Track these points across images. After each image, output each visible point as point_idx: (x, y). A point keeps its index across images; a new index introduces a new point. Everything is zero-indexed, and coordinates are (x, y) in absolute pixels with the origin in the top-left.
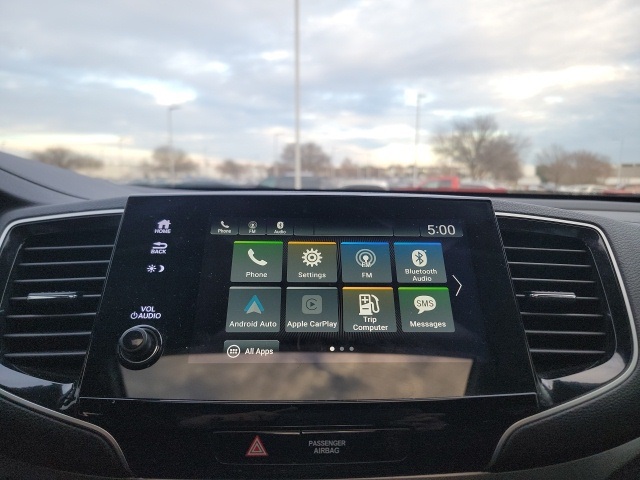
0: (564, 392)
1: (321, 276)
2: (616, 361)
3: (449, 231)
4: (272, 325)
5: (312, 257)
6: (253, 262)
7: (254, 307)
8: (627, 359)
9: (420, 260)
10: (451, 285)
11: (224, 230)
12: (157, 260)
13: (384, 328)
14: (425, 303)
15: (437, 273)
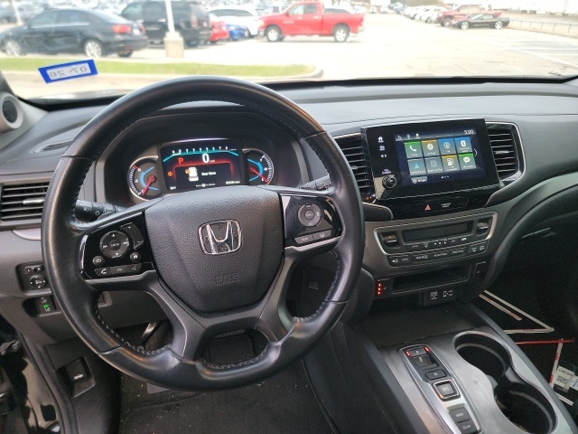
0: (506, 183)
1: (434, 154)
2: (519, 173)
3: (471, 132)
4: (423, 172)
5: (430, 146)
6: (412, 150)
7: (417, 167)
8: (522, 171)
9: (464, 144)
10: (474, 152)
11: (399, 139)
12: (383, 152)
13: (455, 169)
14: (467, 159)
15: (469, 149)
